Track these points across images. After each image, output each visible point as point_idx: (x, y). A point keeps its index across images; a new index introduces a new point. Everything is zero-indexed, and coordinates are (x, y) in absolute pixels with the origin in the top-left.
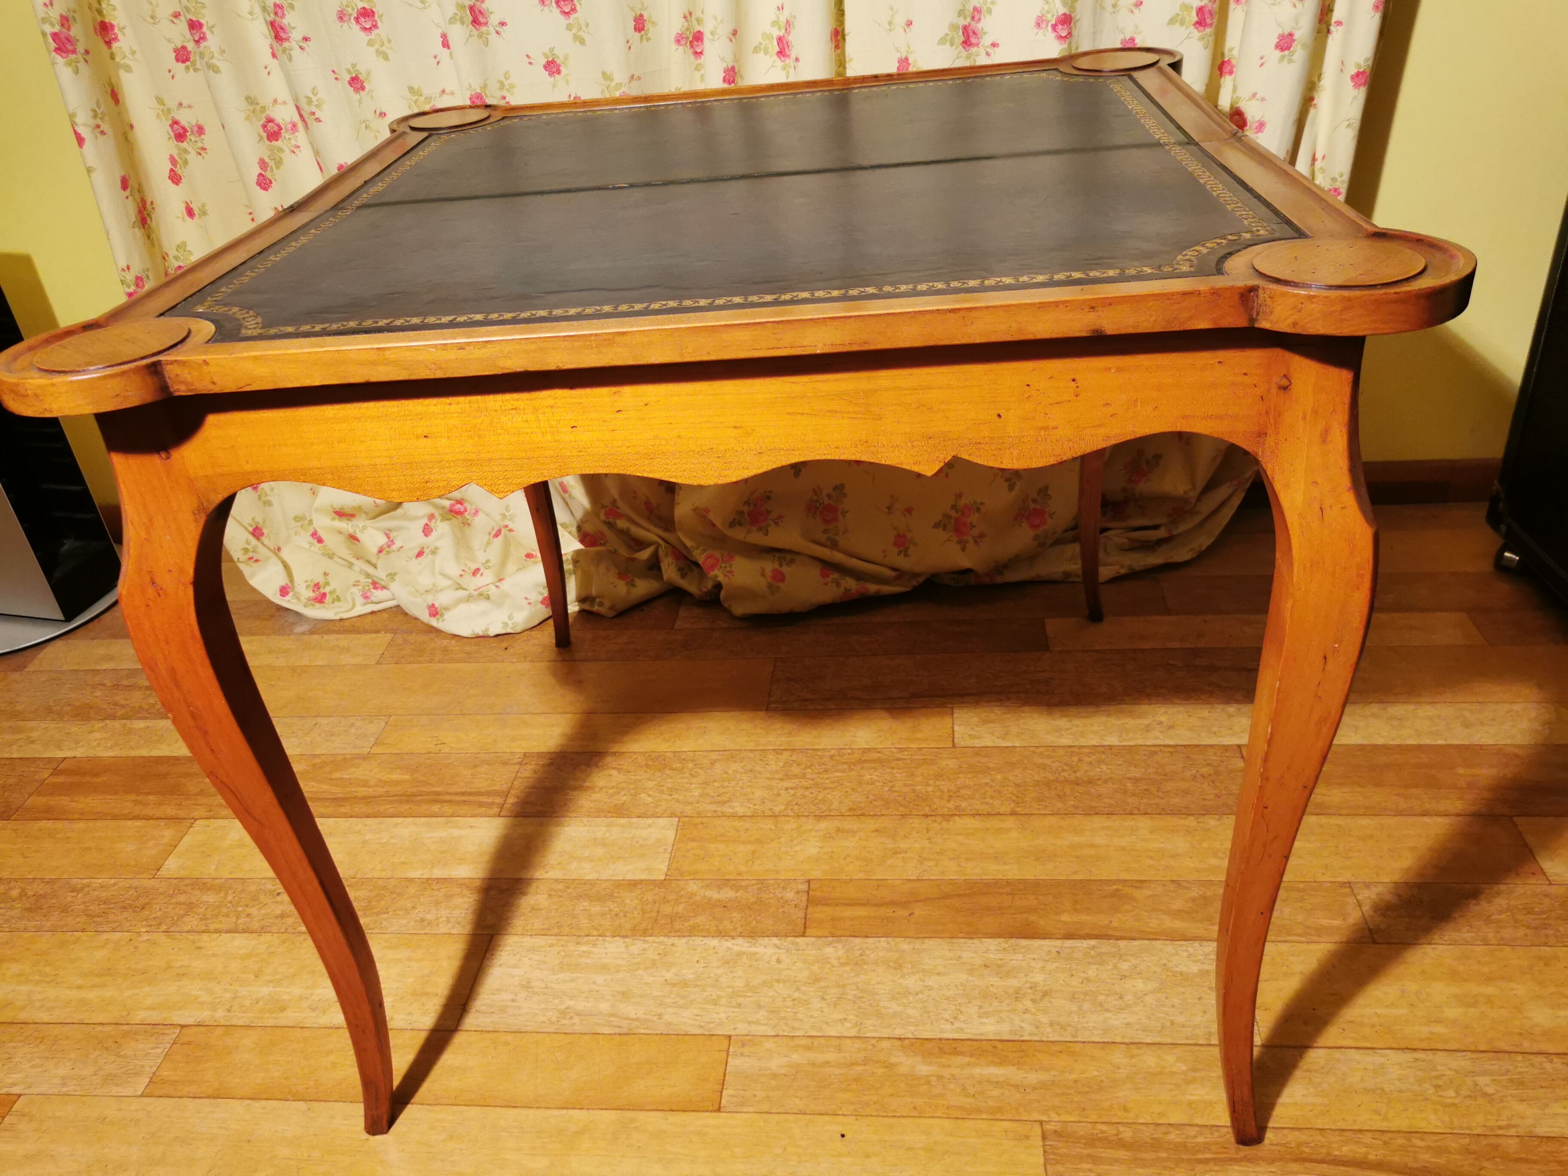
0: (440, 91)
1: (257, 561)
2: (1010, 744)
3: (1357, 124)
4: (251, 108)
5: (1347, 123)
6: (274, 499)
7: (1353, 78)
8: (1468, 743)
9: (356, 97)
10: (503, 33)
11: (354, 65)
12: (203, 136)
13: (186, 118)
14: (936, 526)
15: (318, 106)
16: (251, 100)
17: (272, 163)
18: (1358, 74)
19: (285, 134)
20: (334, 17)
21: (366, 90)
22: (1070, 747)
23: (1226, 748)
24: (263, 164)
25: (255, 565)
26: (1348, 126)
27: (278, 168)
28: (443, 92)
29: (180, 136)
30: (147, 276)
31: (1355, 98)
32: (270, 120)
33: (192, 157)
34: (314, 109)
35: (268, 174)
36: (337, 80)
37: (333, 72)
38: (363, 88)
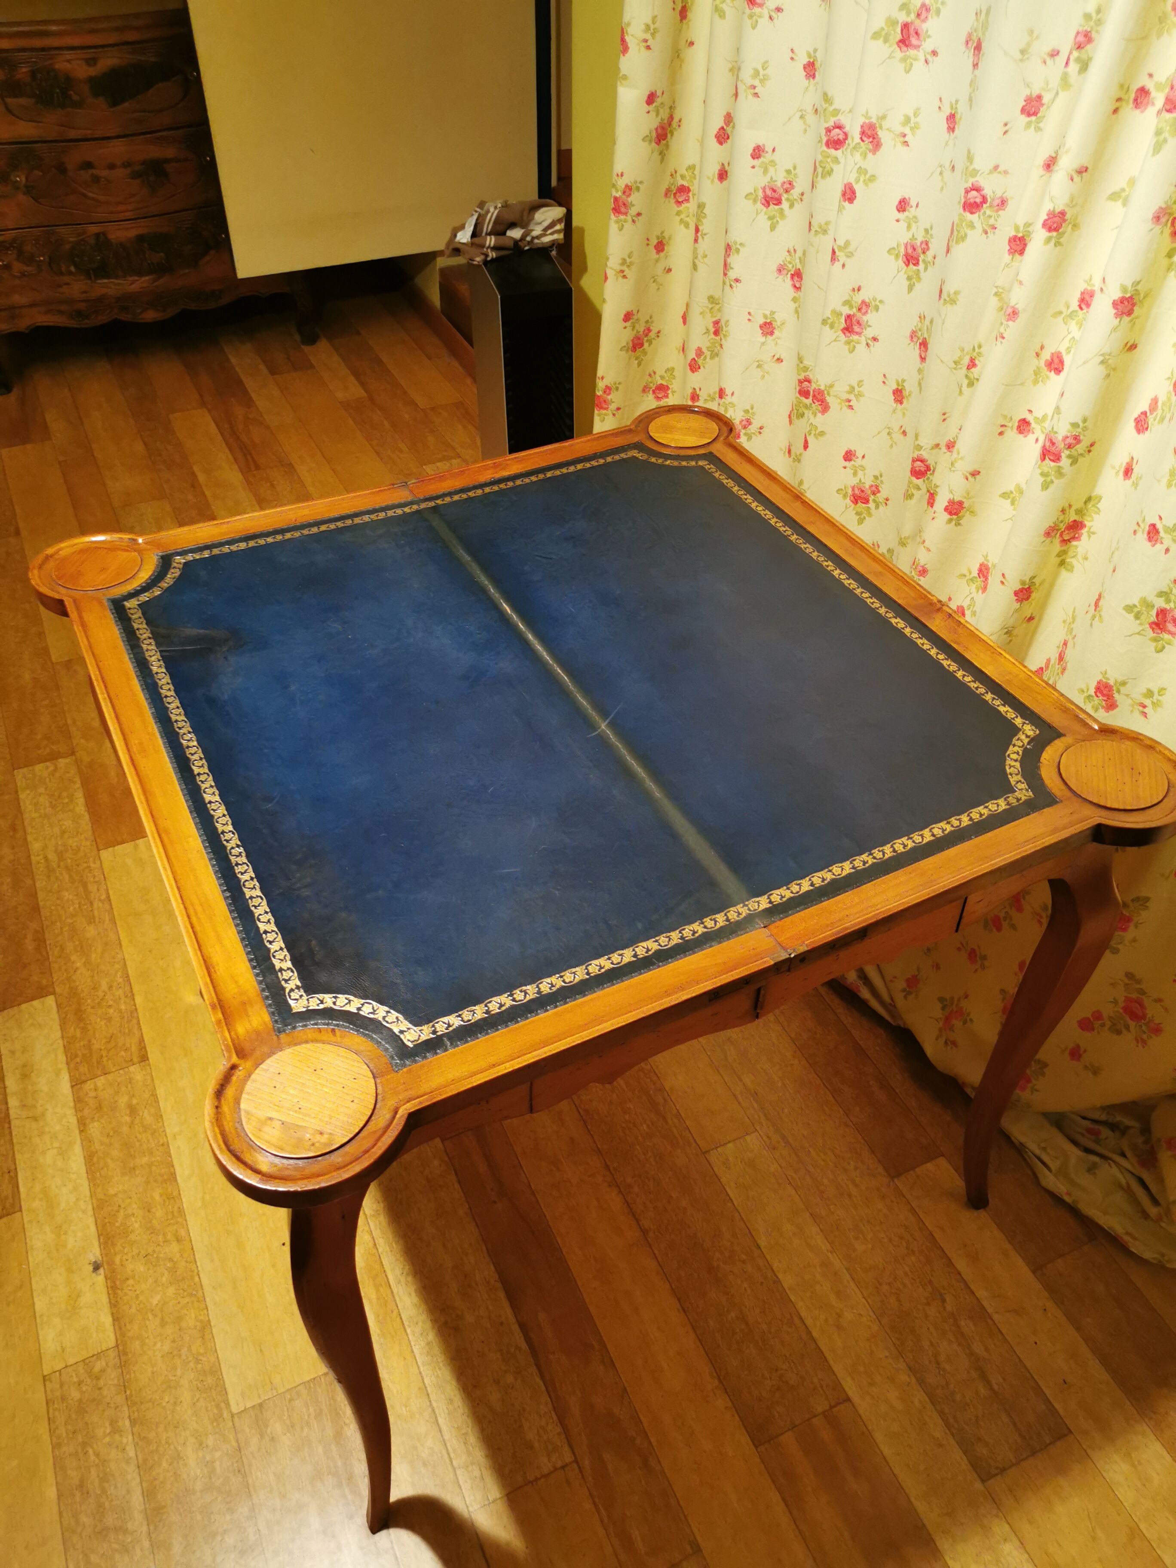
2: (732, 1196)
4: (710, 306)
9: (763, 339)
10: (871, 347)
11: (773, 313)
17: (708, 353)
20: (774, 268)
21: (774, 336)
22: (759, 1247)
23: (837, 1386)
24: (699, 352)
27: (713, 358)
30: (617, 389)
35: (701, 362)
36: (749, 320)
37: (749, 313)
38: (772, 333)
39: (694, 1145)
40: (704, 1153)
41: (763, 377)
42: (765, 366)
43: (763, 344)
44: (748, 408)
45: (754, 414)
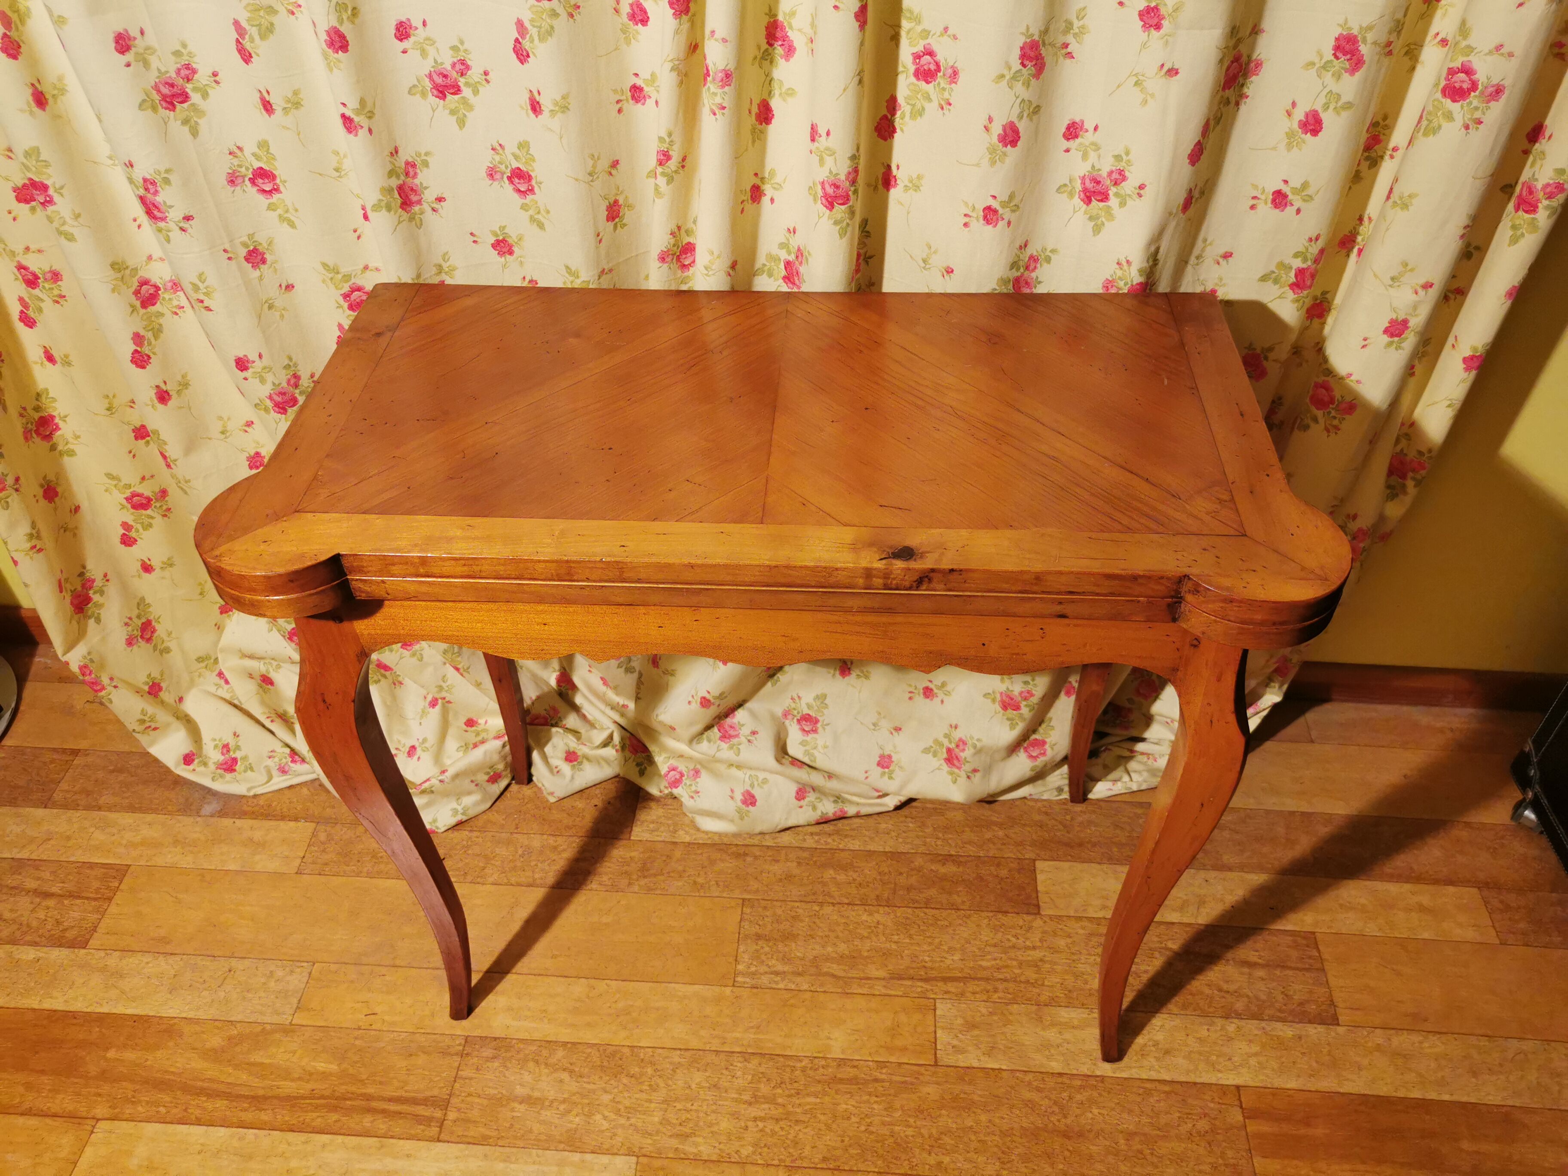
0: (362, 267)
1: (155, 729)
2: (996, 1066)
3: (1458, 405)
4: (119, 275)
5: (1449, 402)
6: (172, 645)
7: (1465, 360)
8: (1473, 1100)
9: (256, 273)
10: (440, 211)
11: (251, 236)
12: (59, 283)
13: (35, 264)
14: (926, 751)
15: (207, 294)
16: (117, 266)
17: (149, 335)
18: (1472, 358)
19: (164, 295)
20: (223, 180)
21: (268, 262)
22: (1060, 1074)
23: (1223, 1089)
24: (138, 338)
25: (152, 733)
26: (1449, 406)
27: (156, 337)
28: (366, 268)
29: (32, 281)
31: (1463, 381)
32: (144, 282)
33: (47, 305)
34: (202, 297)
35: (146, 350)
36: (229, 259)
37: (225, 251)
38: (264, 261)
39: (922, 1070)
40: (936, 1064)
41: (282, 316)
42: (278, 304)
43: (261, 278)
44: (286, 362)
45: (296, 365)
